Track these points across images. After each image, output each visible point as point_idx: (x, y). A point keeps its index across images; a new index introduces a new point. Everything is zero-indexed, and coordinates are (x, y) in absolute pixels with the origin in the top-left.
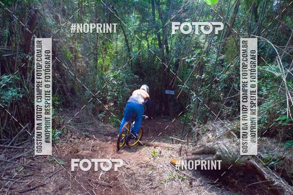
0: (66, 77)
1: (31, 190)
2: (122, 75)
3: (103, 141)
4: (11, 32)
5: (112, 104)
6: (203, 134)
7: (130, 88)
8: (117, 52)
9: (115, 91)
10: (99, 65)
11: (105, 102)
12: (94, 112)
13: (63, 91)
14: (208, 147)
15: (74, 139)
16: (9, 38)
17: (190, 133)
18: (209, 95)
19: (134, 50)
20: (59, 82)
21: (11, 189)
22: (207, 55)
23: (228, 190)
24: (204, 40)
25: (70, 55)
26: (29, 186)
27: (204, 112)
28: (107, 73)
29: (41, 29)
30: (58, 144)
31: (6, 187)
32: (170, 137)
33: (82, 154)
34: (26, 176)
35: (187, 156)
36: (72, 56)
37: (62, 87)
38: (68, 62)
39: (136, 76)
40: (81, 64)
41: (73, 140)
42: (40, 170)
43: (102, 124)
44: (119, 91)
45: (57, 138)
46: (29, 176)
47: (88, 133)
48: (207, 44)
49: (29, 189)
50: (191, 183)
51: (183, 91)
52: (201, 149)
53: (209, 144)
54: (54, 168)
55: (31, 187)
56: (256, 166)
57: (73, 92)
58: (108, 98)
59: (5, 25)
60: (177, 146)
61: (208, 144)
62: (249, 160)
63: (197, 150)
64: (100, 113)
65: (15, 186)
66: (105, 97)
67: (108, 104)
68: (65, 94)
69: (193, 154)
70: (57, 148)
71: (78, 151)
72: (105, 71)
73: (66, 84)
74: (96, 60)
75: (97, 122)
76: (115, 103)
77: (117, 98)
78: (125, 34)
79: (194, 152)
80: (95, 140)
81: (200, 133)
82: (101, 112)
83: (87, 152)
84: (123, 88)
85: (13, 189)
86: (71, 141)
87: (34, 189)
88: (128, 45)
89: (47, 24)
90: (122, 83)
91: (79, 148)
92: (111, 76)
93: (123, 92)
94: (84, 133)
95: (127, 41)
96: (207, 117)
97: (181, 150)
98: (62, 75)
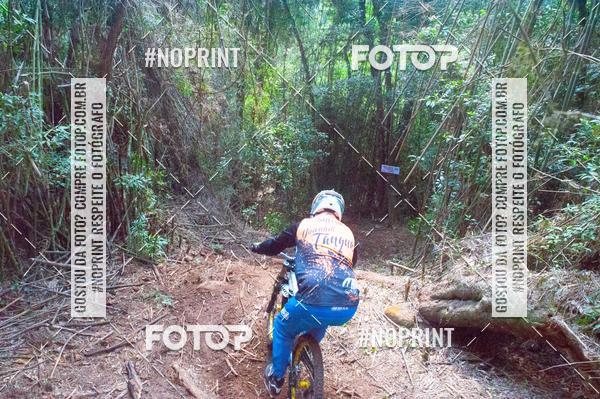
0: (180, 133)
1: (107, 352)
2: (294, 131)
3: (251, 264)
4: (75, 40)
5: (271, 190)
6: (456, 258)
7: (308, 158)
8: (284, 84)
9: (277, 164)
10: (247, 111)
11: (257, 185)
12: (236, 205)
13: (175, 160)
14: (465, 285)
15: (194, 256)
16: (70, 51)
17: (429, 256)
18: (473, 177)
19: (318, 80)
20: (166, 142)
21: (69, 347)
22: (472, 93)
23: (503, 376)
24: (467, 62)
25: (189, 88)
26: (103, 344)
27: (459, 213)
28: (263, 125)
29: (132, 34)
30: (161, 265)
31: (59, 344)
32: (388, 262)
33: (208, 287)
34: (98, 325)
35: (420, 301)
36: (192, 89)
37: (172, 152)
38: (186, 102)
39: (323, 135)
40: (211, 106)
41: (191, 258)
42: (125, 313)
43: (249, 230)
44: (286, 164)
45: (160, 252)
46: (104, 324)
47: (220, 247)
48: (472, 71)
49: (103, 349)
50: (425, 358)
51: (417, 169)
52: (452, 288)
53: (467, 278)
54: (152, 311)
55: (108, 347)
56: (565, 329)
57: (193, 162)
58: (264, 176)
59: (64, 26)
60: (401, 281)
61: (465, 280)
62: (550, 316)
63: (443, 291)
64: (247, 207)
65: (76, 343)
66: (258, 176)
67: (262, 189)
68: (177, 168)
69: (434, 298)
70: (160, 272)
71: (199, 281)
72: (260, 121)
73: (180, 146)
74: (241, 98)
75: (240, 225)
76: (278, 187)
77: (281, 177)
78: (301, 47)
79: (436, 293)
80: (234, 259)
81: (450, 255)
82: (248, 204)
83: (219, 283)
84: (294, 157)
85: (72, 348)
86: (186, 260)
87: (112, 350)
88: (307, 71)
89: (144, 23)
90: (293, 148)
91: (202, 275)
92: (271, 132)
93: (294, 165)
94: (213, 246)
95: (304, 60)
96: (467, 223)
97: (408, 289)
98: (172, 128)
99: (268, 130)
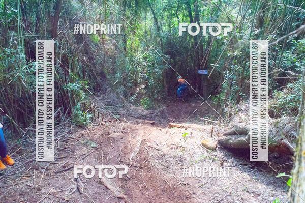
0: (95, 61)
1: (66, 171)
2: (152, 56)
3: (134, 124)
4: (38, 18)
5: (143, 87)
6: (235, 114)
7: (161, 69)
8: (146, 32)
9: (146, 73)
10: (129, 47)
11: (136, 84)
12: (126, 95)
13: (93, 75)
14: (240, 127)
15: (106, 122)
16: (36, 24)
17: (223, 114)
18: (243, 73)
19: (164, 29)
20: (88, 66)
21: (47, 170)
22: (240, 30)
23: (261, 171)
24: (237, 14)
25: (97, 38)
26: (64, 167)
27: (236, 92)
28: (137, 54)
29: (66, 13)
30: (89, 127)
31: (42, 168)
32: (203, 119)
33: (113, 136)
34: (60, 158)
35: (218, 137)
36: (99, 38)
37: (91, 71)
38: (96, 45)
39: (167, 57)
40: (109, 46)
41: (104, 123)
42: (73, 152)
43: (133, 107)
44: (150, 73)
45: (89, 121)
46: (64, 157)
47: (119, 116)
48: (240, 19)
49: (64, 169)
50: (222, 164)
51: (215, 69)
52: (234, 129)
53: (241, 124)
54: (86, 150)
55: (66, 169)
56: (289, 146)
57: (103, 75)
58: (139, 80)
59: (32, 12)
60: (209, 128)
61: (240, 125)
62: (282, 139)
63: (229, 131)
64: (131, 96)
65: (51, 167)
66: (136, 80)
67: (138, 86)
68: (95, 78)
69: (225, 135)
70: (89, 131)
71: (109, 134)
72: (135, 52)
73: (95, 67)
74: (125, 41)
75: (128, 105)
76: (147, 85)
77: (148, 80)
78: (153, 13)
79: (226, 132)
80: (126, 122)
81: (233, 113)
82: (132, 94)
83: (118, 134)
84: (154, 69)
85: (49, 170)
86: (102, 124)
87: (68, 170)
88: (157, 25)
89: (72, 7)
90: (153, 64)
91: (110, 131)
92: (141, 57)
93: (154, 73)
94: (115, 117)
95: (156, 19)
96: (241, 96)
97: (212, 131)
98: (91, 59)
99: (139, 56)
